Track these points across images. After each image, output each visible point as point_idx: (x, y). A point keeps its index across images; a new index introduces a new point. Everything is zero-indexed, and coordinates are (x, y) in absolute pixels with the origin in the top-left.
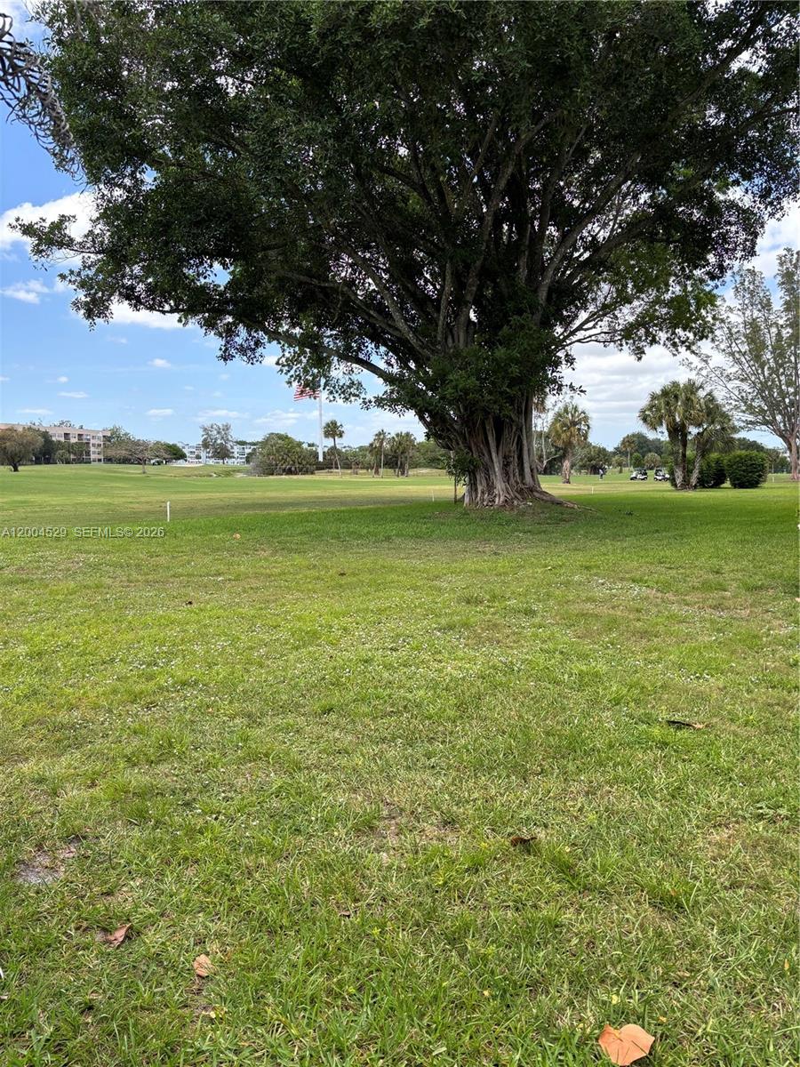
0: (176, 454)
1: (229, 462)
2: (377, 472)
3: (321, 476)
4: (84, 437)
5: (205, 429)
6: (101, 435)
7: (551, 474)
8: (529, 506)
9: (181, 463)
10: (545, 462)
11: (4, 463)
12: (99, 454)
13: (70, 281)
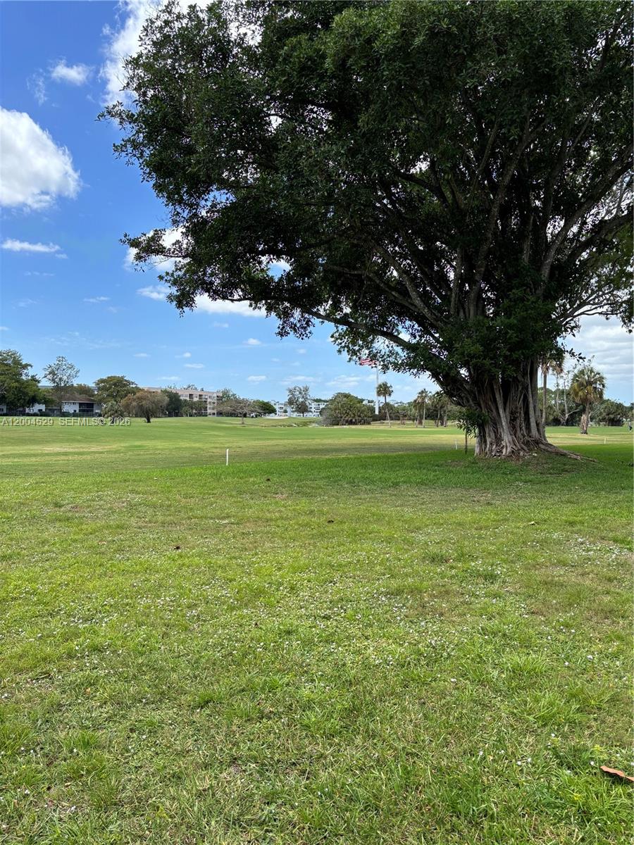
0: (267, 409)
1: (309, 415)
2: (420, 423)
3: (375, 426)
4: (203, 397)
5: (290, 391)
6: (215, 395)
7: (573, 425)
8: (534, 457)
9: (272, 416)
10: (567, 415)
11: (141, 416)
12: (213, 409)
13: (166, 280)
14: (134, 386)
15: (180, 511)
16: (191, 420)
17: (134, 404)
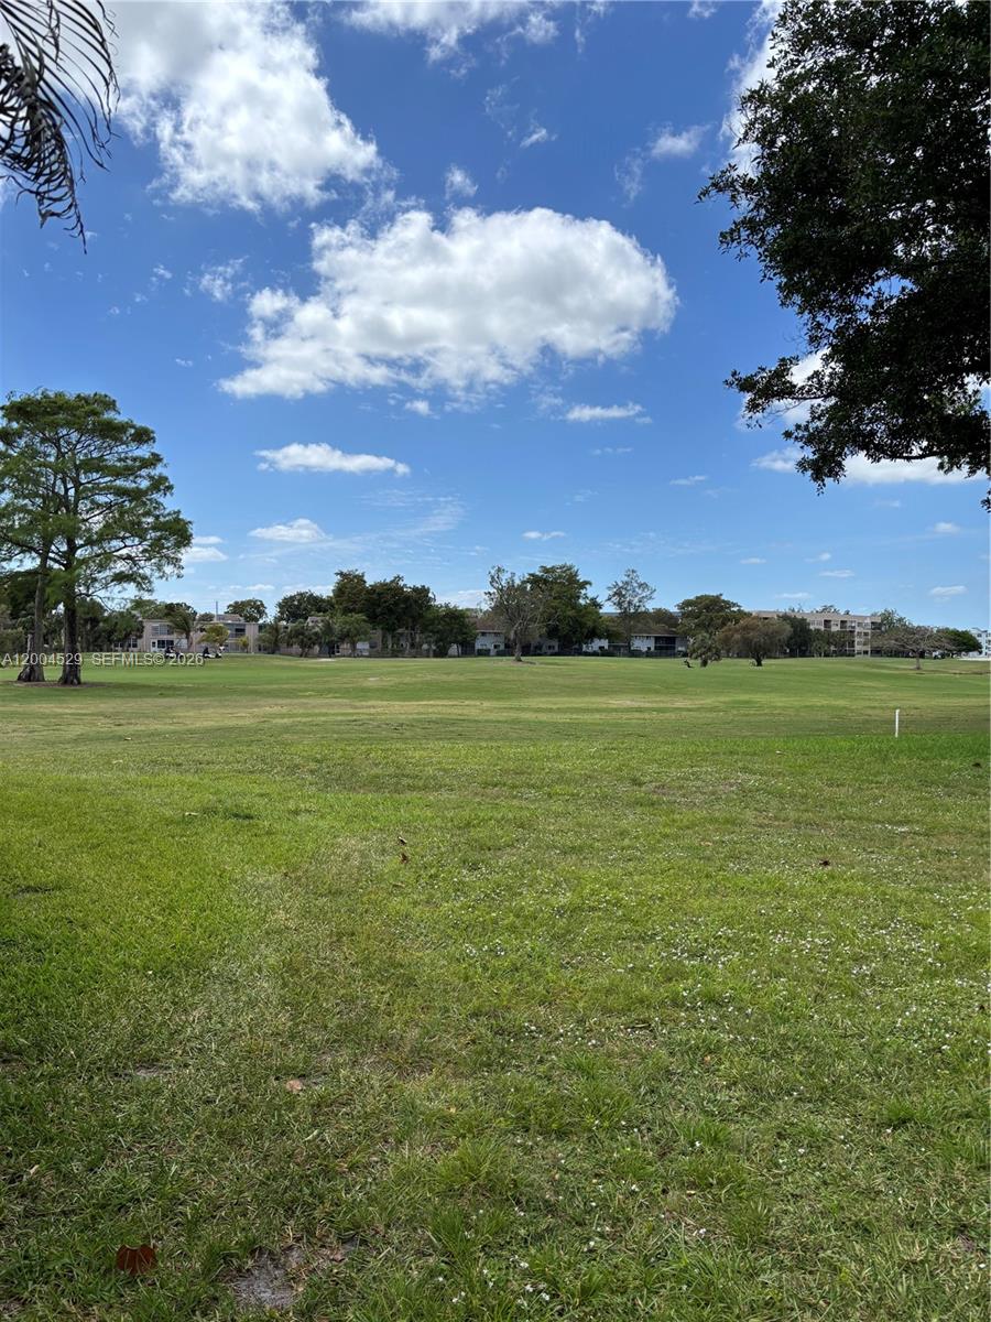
4: (848, 624)
6: (868, 621)
11: (747, 657)
12: (864, 644)
13: (796, 438)
14: (735, 609)
15: (822, 806)
16: (827, 663)
17: (737, 636)
